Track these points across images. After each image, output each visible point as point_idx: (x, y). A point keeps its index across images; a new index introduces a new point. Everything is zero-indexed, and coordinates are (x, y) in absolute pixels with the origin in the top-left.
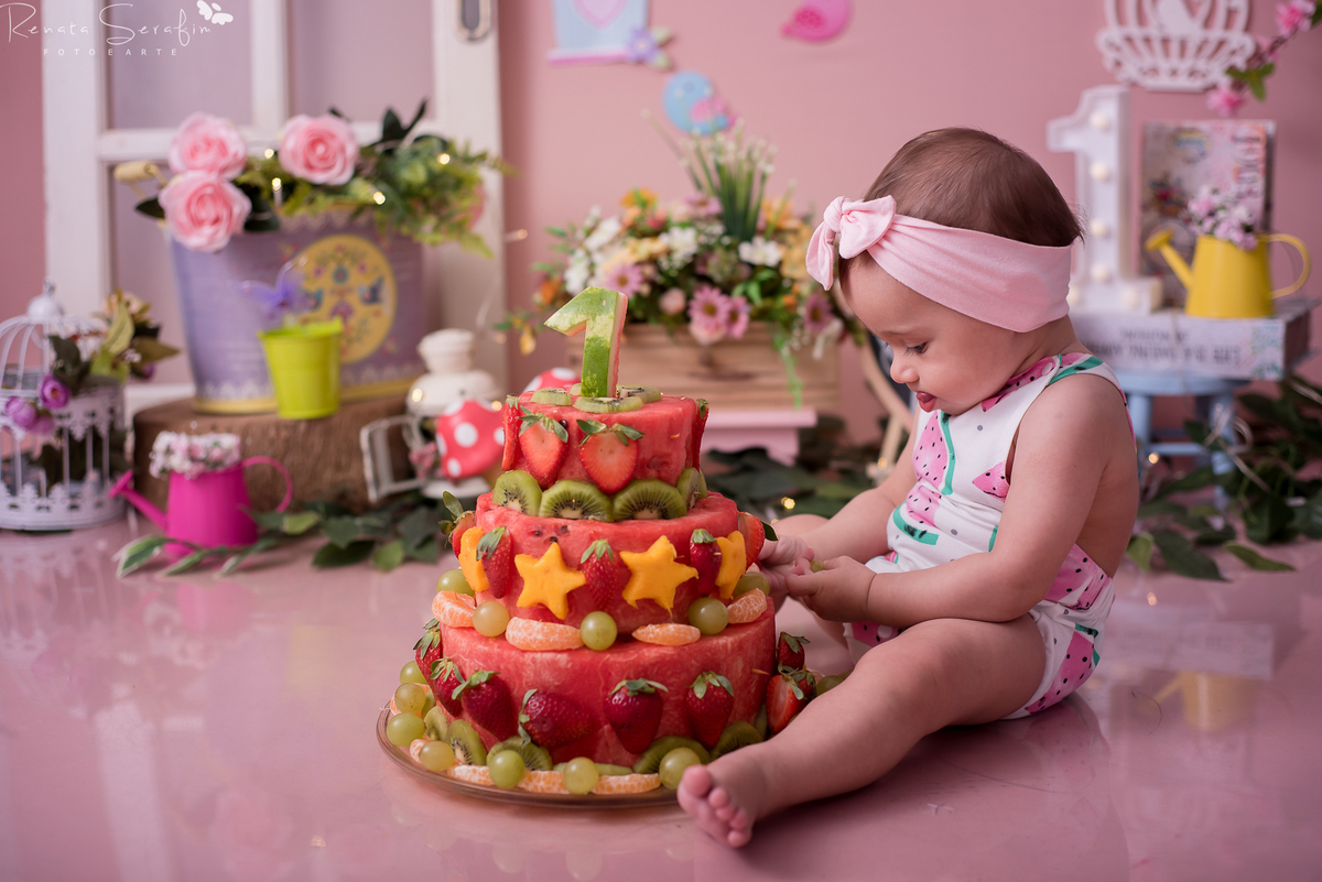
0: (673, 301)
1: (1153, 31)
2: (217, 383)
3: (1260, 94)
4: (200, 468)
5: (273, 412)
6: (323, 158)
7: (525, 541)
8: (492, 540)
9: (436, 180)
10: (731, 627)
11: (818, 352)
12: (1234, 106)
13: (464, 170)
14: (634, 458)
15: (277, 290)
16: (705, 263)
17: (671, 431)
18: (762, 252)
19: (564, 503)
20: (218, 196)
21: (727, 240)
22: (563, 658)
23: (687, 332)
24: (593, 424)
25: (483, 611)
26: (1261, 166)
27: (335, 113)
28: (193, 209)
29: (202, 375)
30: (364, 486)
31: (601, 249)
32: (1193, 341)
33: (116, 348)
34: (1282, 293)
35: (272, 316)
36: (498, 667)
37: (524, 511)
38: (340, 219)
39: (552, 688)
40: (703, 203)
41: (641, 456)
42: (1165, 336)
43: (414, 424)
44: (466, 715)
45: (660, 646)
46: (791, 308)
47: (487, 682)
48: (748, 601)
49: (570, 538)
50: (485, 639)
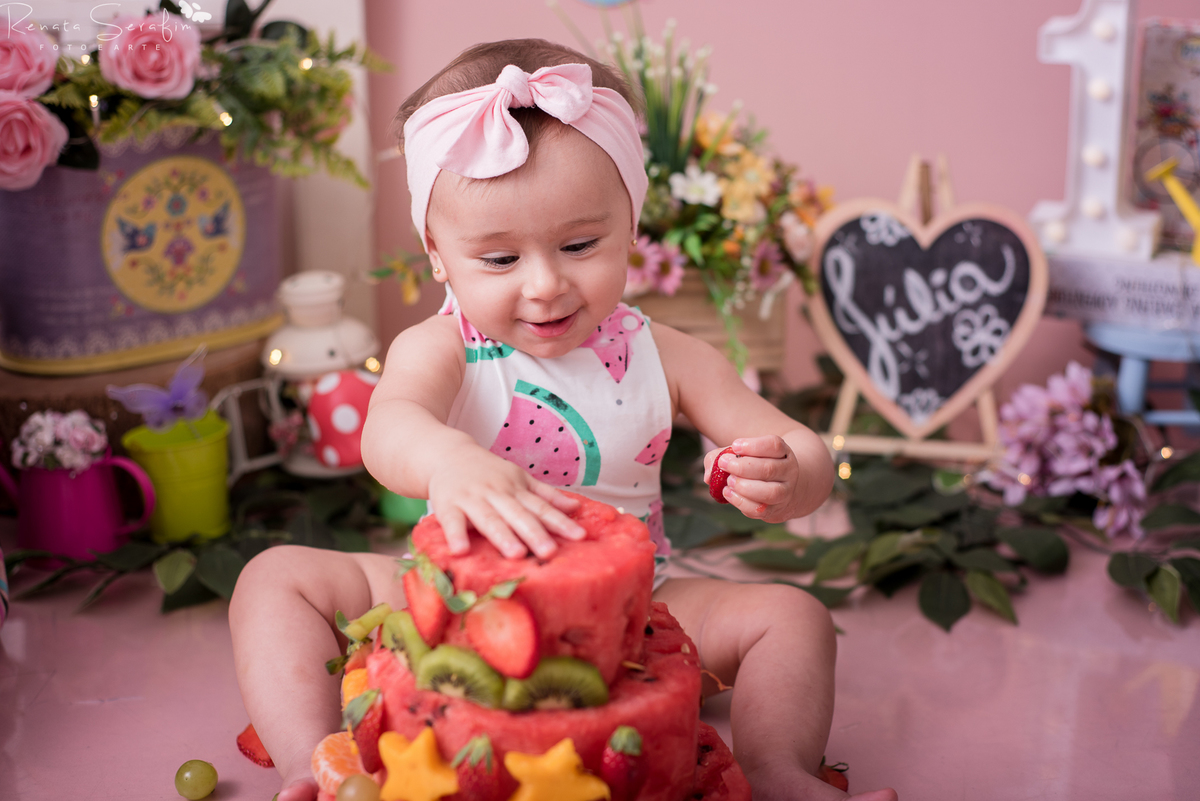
6: (157, 68)
9: (296, 89)
11: (765, 310)
13: (329, 72)
18: (696, 186)
21: (655, 170)
38: (175, 140)
42: (1170, 290)
43: (273, 388)
46: (733, 256)
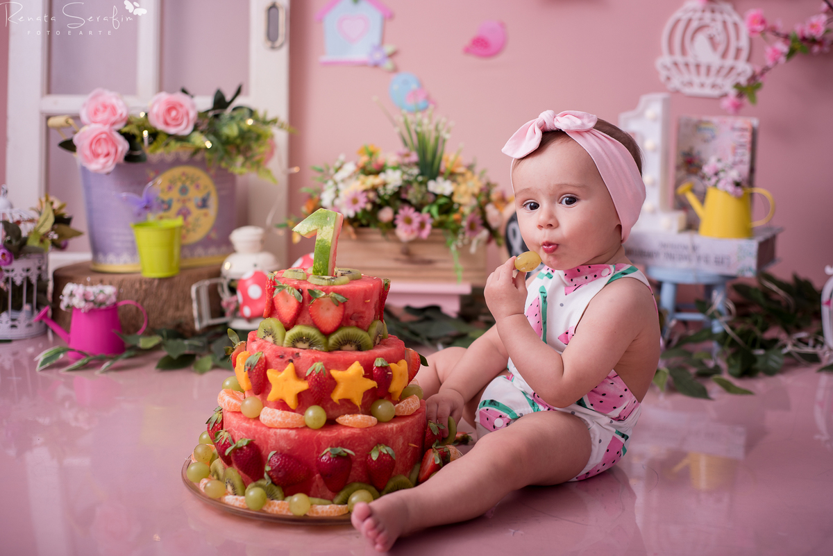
0: (386, 214)
1: (690, 59)
2: (105, 254)
3: (753, 100)
4: (91, 305)
5: (139, 273)
6: (175, 119)
7: (274, 361)
8: (254, 359)
9: (244, 135)
10: (396, 418)
11: (473, 249)
12: (737, 108)
13: (262, 129)
14: (341, 313)
15: (143, 199)
16: (406, 192)
17: (365, 298)
18: (441, 187)
19: (299, 339)
20: (110, 140)
21: (420, 178)
22: (293, 433)
23: (394, 234)
24: (317, 292)
25: (247, 402)
26: (748, 146)
27: (184, 91)
28: (93, 147)
29: (97, 248)
30: (193, 320)
31: (343, 181)
32: (703, 250)
33: (43, 230)
34: (758, 223)
35: (139, 215)
36: (254, 437)
37: (275, 342)
38: (185, 156)
39: (286, 451)
40: (407, 155)
41: (346, 313)
42: (685, 247)
43: (225, 283)
44: (234, 465)
45: (352, 427)
46: (457, 221)
47: (247, 446)
48: (408, 403)
49: (301, 360)
50: (247, 419)
